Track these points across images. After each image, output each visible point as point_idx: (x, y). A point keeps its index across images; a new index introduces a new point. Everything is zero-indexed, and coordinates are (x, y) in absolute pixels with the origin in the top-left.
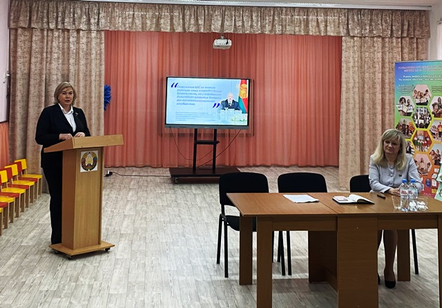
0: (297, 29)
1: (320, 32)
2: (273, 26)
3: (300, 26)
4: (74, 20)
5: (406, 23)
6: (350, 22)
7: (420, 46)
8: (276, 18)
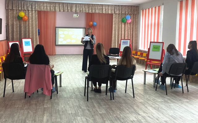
0: (99, 11)
1: (106, 12)
2: (92, 10)
3: (100, 10)
4: (27, 7)
5: (132, 10)
6: (116, 9)
7: (136, 17)
8: (93, 8)
